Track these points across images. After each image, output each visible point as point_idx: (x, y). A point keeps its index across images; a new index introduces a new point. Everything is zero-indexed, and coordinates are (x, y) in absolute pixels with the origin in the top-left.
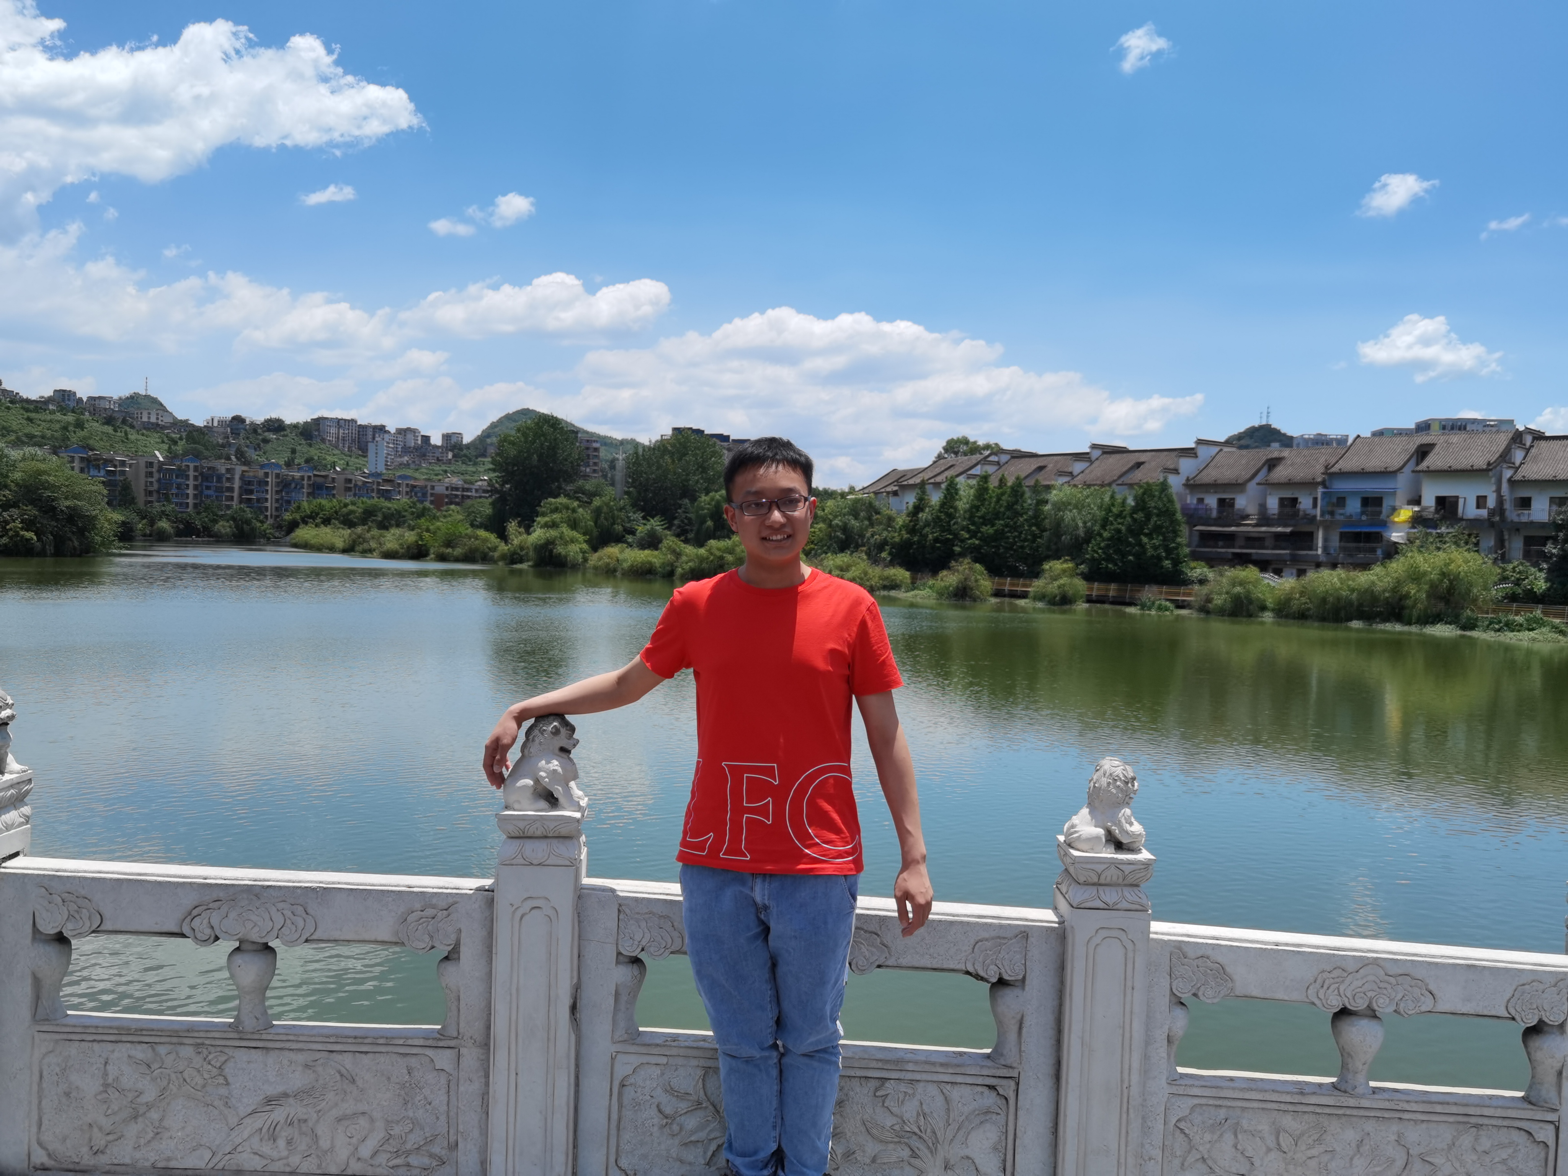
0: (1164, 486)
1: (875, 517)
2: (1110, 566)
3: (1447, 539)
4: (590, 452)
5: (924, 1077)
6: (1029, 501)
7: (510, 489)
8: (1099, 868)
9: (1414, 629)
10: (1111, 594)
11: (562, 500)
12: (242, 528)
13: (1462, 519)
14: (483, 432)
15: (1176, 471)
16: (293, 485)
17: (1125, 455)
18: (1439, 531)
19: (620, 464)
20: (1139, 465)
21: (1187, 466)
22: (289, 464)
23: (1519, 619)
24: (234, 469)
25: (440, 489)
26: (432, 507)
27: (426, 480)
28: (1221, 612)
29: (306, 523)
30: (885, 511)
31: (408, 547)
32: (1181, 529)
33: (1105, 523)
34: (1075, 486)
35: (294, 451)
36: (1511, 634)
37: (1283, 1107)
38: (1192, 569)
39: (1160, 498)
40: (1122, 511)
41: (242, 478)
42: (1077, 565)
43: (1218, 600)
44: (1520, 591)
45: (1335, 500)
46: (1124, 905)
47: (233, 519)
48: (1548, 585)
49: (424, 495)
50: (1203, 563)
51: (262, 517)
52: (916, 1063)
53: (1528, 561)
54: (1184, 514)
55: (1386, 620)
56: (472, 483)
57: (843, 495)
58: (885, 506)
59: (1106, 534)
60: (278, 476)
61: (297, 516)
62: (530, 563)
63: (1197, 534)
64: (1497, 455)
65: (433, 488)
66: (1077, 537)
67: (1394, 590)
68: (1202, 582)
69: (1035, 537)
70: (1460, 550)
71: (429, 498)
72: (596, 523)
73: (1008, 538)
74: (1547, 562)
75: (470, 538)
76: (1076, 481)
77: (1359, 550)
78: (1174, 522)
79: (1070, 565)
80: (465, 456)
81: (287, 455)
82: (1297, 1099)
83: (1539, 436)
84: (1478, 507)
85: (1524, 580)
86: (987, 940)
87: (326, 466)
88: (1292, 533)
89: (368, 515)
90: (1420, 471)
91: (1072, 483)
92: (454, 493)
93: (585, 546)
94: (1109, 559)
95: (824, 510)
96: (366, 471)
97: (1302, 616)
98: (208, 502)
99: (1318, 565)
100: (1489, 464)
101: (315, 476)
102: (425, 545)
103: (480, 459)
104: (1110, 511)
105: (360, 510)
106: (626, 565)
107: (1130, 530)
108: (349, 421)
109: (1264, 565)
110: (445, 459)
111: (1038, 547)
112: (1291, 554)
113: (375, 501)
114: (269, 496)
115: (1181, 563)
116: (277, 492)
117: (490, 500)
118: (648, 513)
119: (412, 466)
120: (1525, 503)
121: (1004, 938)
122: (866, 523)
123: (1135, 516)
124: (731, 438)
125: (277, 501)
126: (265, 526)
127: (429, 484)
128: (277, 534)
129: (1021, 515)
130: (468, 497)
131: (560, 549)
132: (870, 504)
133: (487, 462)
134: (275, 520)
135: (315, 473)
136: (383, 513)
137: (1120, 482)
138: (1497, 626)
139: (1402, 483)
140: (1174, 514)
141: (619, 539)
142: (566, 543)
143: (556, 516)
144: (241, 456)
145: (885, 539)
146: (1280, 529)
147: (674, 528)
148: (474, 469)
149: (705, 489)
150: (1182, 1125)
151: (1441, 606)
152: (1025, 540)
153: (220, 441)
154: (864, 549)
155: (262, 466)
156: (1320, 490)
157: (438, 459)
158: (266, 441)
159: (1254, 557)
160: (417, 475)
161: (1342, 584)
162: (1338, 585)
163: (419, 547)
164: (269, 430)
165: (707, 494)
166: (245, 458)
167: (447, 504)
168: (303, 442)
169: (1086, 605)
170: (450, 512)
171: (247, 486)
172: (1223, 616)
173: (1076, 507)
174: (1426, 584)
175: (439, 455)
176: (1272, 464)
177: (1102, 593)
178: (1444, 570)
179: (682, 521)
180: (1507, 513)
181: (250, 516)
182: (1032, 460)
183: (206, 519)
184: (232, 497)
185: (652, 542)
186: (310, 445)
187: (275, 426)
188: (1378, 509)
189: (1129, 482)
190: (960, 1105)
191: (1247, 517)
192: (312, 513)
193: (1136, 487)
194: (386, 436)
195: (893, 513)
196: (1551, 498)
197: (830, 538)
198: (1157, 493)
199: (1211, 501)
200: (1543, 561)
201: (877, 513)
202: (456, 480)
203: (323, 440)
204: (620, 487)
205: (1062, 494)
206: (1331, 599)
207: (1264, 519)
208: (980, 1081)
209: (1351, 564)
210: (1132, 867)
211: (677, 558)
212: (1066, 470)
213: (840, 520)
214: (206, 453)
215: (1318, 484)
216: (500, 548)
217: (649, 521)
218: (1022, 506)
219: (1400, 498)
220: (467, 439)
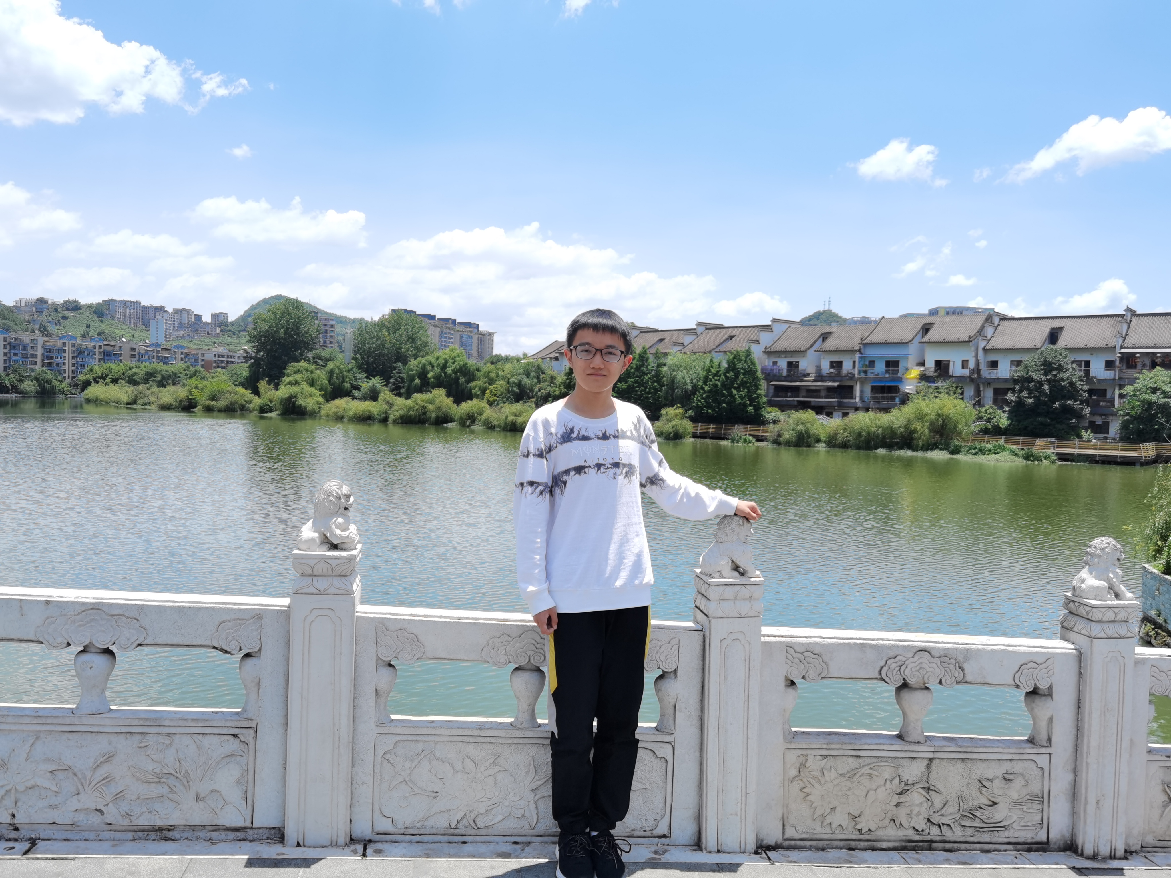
0: (748, 353)
1: (542, 376)
2: (710, 411)
3: (942, 390)
4: (329, 328)
5: (179, 730)
6: (652, 364)
7: (263, 356)
8: (312, 562)
9: (920, 454)
10: (711, 431)
11: (303, 364)
12: (44, 386)
13: (952, 376)
14: (245, 312)
15: (758, 342)
16: (86, 353)
17: (722, 330)
18: (936, 385)
19: (349, 336)
20: (731, 337)
21: (766, 339)
22: (83, 336)
23: (989, 446)
24: (37, 340)
25: (209, 356)
26: (202, 369)
27: (197, 349)
28: (788, 444)
29: (97, 382)
30: (549, 372)
31: (181, 401)
32: (761, 383)
33: (706, 380)
34: (685, 353)
35: (88, 326)
36: (983, 457)
37: (466, 739)
38: (769, 413)
39: (746, 361)
40: (718, 372)
41: (44, 347)
42: (686, 411)
43: (787, 436)
44: (990, 427)
45: (867, 363)
46: (333, 590)
47: (37, 379)
48: (1009, 422)
49: (196, 360)
50: (776, 409)
51: (60, 378)
52: (172, 720)
53: (996, 405)
54: (762, 373)
55: (901, 448)
56: (235, 352)
57: (518, 360)
58: (548, 368)
59: (707, 388)
60: (74, 345)
61: (90, 377)
62: (277, 412)
63: (773, 387)
64: (976, 331)
65: (203, 355)
66: (686, 391)
67: (906, 427)
68: (775, 422)
69: (656, 390)
70: (951, 398)
71: (200, 363)
72: (329, 381)
73: (637, 391)
74: (1008, 406)
75: (230, 393)
76: (685, 350)
77: (883, 398)
78: (755, 379)
79: (681, 411)
80: (230, 331)
81: (83, 329)
82: (476, 733)
83: (1004, 318)
84: (963, 368)
85: (993, 419)
86: (229, 621)
87: (115, 338)
88: (838, 386)
89: (149, 376)
90: (924, 342)
91: (683, 351)
92: (220, 359)
93: (321, 399)
94: (709, 406)
95: (504, 371)
96: (148, 342)
97: (845, 446)
98: (15, 366)
99: (857, 409)
100: (970, 337)
101: (105, 345)
102: (194, 399)
103: (242, 333)
104: (710, 371)
105: (143, 372)
106: (351, 413)
107: (724, 385)
108: (134, 302)
109: (819, 410)
110: (214, 333)
111: (659, 398)
112: (838, 402)
113: (156, 365)
114: (66, 361)
115: (761, 408)
116: (73, 358)
117: (247, 365)
118: (370, 373)
119: (187, 338)
120: (994, 365)
121: (243, 620)
122: (535, 380)
123: (728, 374)
124: (437, 317)
125: (73, 365)
126: (64, 385)
127: (200, 352)
128: (74, 391)
129: (646, 375)
130: (232, 362)
131: (301, 402)
132: (539, 366)
133: (245, 337)
134: (72, 380)
135: (106, 343)
136: (162, 375)
137: (717, 350)
138: (974, 451)
139: (913, 350)
140: (756, 372)
141: (347, 394)
142: (306, 397)
143: (298, 377)
144: (43, 330)
145: (549, 393)
146: (830, 384)
147: (390, 385)
148: (237, 341)
149: (414, 355)
150: (387, 757)
151: (937, 437)
152: (649, 393)
153: (27, 318)
154: (534, 400)
155: (61, 338)
156: (857, 355)
157: (208, 333)
158: (65, 318)
159: (813, 404)
160: (190, 345)
161: (871, 422)
162: (870, 423)
163: (189, 400)
164: (68, 309)
165: (415, 359)
166: (47, 331)
167: (215, 367)
168: (96, 318)
169: (693, 440)
170: (217, 374)
171: (48, 355)
172: (790, 446)
173: (686, 368)
174: (927, 422)
175: (209, 330)
176: (825, 336)
177: (705, 431)
178: (940, 412)
179: (396, 380)
180: (982, 372)
181: (51, 376)
182: (655, 333)
183: (14, 379)
184: (36, 362)
185: (373, 396)
186: (102, 321)
187: (73, 306)
188: (896, 369)
189: (724, 350)
190: (209, 751)
191: (808, 375)
192: (102, 374)
193: (728, 353)
194: (165, 314)
195: (555, 373)
196: (1011, 361)
197: (509, 392)
198: (743, 358)
199: (783, 364)
200: (1006, 406)
201: (544, 373)
202: (222, 350)
203: (113, 318)
204: (350, 354)
205: (675, 359)
206: (864, 433)
207: (820, 377)
208: (225, 731)
209: (878, 408)
210: (338, 562)
211: (390, 407)
212: (679, 341)
213: (516, 379)
214: (16, 328)
215: (856, 351)
216: (254, 401)
217: (370, 379)
218: (647, 368)
219: (912, 361)
220: (232, 318)
